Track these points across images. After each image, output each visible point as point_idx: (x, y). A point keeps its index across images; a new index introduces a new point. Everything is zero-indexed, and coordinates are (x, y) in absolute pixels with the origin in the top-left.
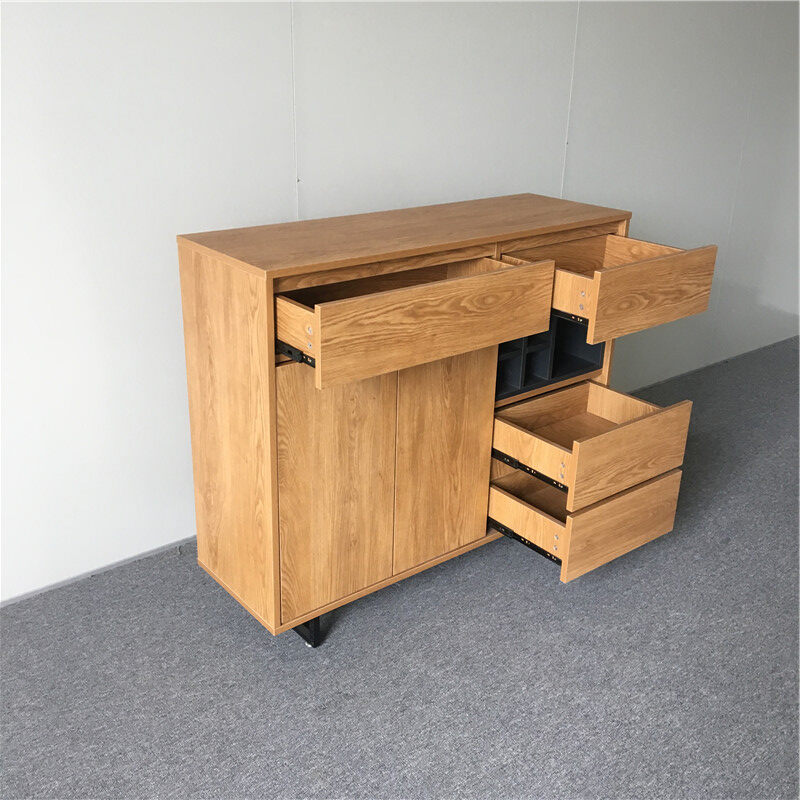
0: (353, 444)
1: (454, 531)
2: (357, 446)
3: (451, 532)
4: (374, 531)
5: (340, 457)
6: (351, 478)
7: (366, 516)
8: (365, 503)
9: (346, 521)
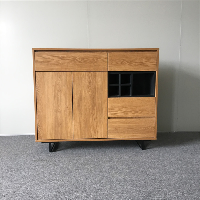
0: (58, 97)
1: (95, 132)
2: (60, 97)
3: (94, 132)
4: (66, 124)
5: (55, 99)
6: (58, 106)
7: (64, 119)
8: (63, 114)
9: (57, 118)
